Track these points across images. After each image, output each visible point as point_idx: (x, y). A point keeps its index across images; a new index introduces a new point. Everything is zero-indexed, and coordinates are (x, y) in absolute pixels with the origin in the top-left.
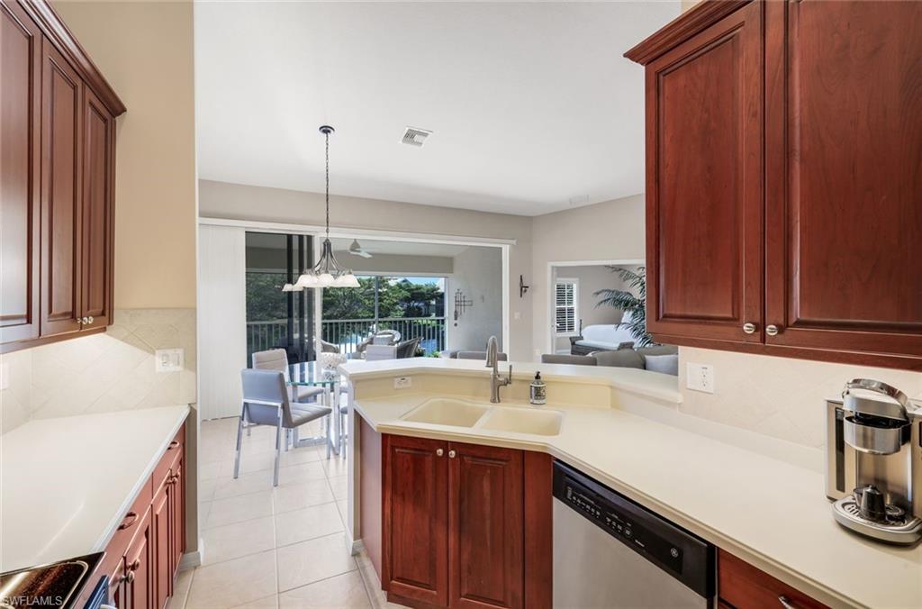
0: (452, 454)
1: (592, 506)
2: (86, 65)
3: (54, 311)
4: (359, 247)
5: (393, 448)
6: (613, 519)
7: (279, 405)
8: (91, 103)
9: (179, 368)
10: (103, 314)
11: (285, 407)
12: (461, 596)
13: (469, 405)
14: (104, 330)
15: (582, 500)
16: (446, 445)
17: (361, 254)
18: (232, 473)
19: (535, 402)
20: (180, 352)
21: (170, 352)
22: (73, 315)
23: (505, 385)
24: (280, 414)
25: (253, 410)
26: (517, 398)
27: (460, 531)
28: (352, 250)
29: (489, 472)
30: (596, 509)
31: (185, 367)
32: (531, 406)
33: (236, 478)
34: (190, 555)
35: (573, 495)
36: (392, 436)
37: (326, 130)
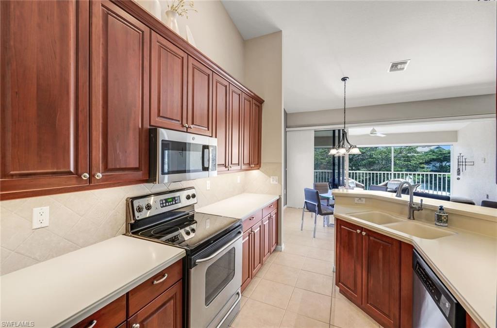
0: (364, 233)
1: (424, 276)
2: (252, 94)
3: (245, 163)
4: (376, 131)
5: (340, 225)
6: (429, 284)
7: (316, 204)
8: (255, 104)
9: (277, 183)
10: (258, 164)
11: (319, 206)
12: (368, 303)
13: (394, 217)
14: (259, 169)
15: (421, 272)
16: (362, 229)
17: (377, 135)
18: (300, 228)
19: (437, 223)
20: (277, 177)
21: (274, 177)
22: (249, 164)
23: (418, 210)
24: (317, 209)
25: (308, 204)
26: (428, 220)
27: (368, 272)
28: (371, 134)
29: (382, 247)
30: (425, 277)
31: (278, 182)
32: (435, 226)
33: (302, 230)
34: (279, 246)
35: (419, 268)
36: (340, 220)
37: (344, 79)
